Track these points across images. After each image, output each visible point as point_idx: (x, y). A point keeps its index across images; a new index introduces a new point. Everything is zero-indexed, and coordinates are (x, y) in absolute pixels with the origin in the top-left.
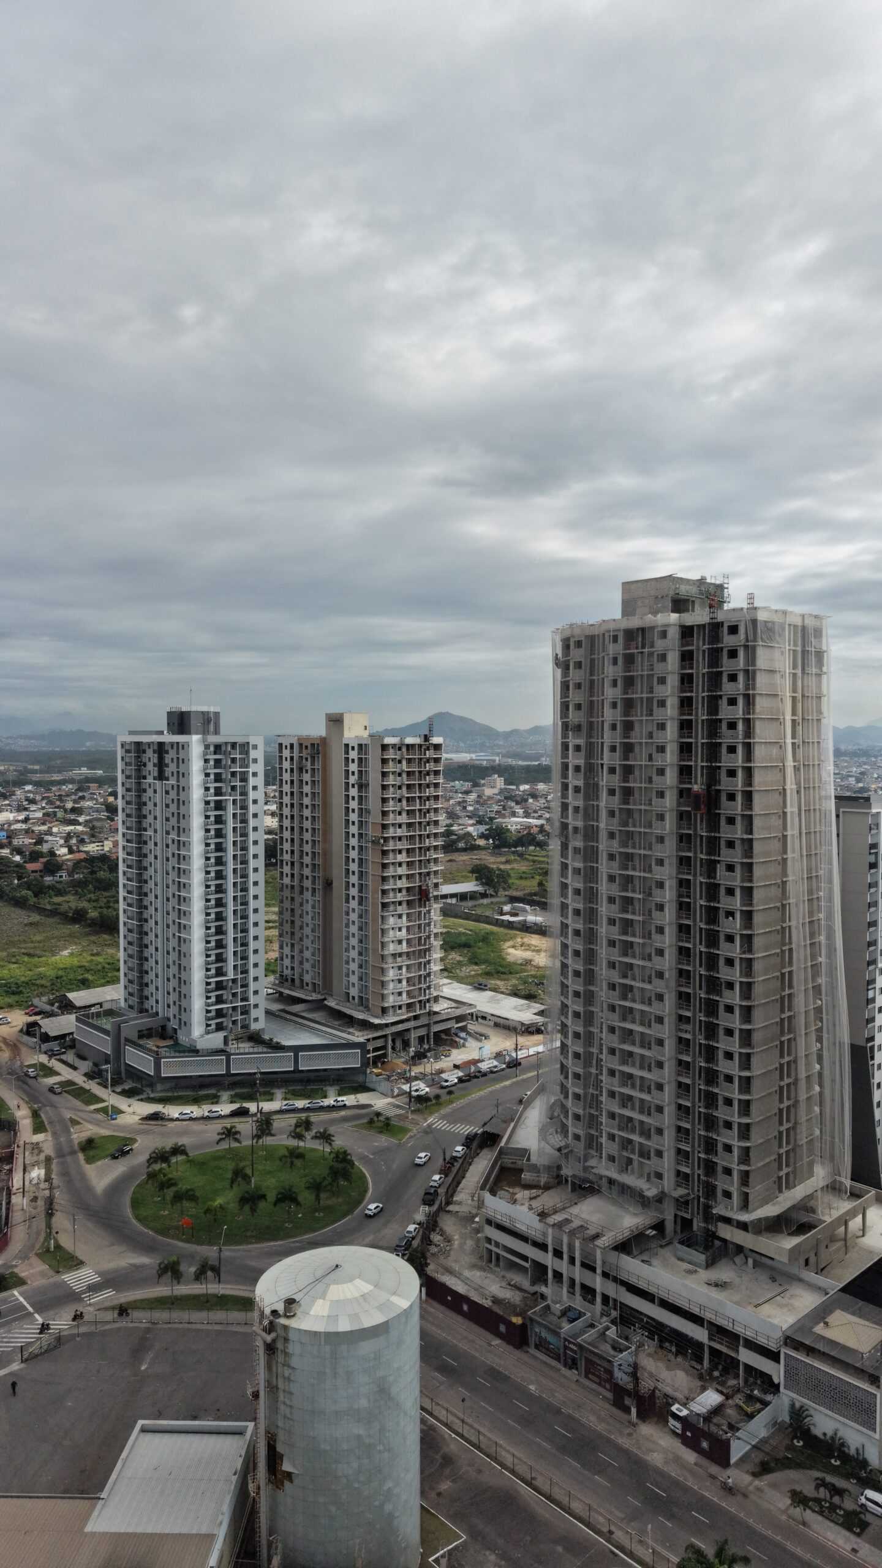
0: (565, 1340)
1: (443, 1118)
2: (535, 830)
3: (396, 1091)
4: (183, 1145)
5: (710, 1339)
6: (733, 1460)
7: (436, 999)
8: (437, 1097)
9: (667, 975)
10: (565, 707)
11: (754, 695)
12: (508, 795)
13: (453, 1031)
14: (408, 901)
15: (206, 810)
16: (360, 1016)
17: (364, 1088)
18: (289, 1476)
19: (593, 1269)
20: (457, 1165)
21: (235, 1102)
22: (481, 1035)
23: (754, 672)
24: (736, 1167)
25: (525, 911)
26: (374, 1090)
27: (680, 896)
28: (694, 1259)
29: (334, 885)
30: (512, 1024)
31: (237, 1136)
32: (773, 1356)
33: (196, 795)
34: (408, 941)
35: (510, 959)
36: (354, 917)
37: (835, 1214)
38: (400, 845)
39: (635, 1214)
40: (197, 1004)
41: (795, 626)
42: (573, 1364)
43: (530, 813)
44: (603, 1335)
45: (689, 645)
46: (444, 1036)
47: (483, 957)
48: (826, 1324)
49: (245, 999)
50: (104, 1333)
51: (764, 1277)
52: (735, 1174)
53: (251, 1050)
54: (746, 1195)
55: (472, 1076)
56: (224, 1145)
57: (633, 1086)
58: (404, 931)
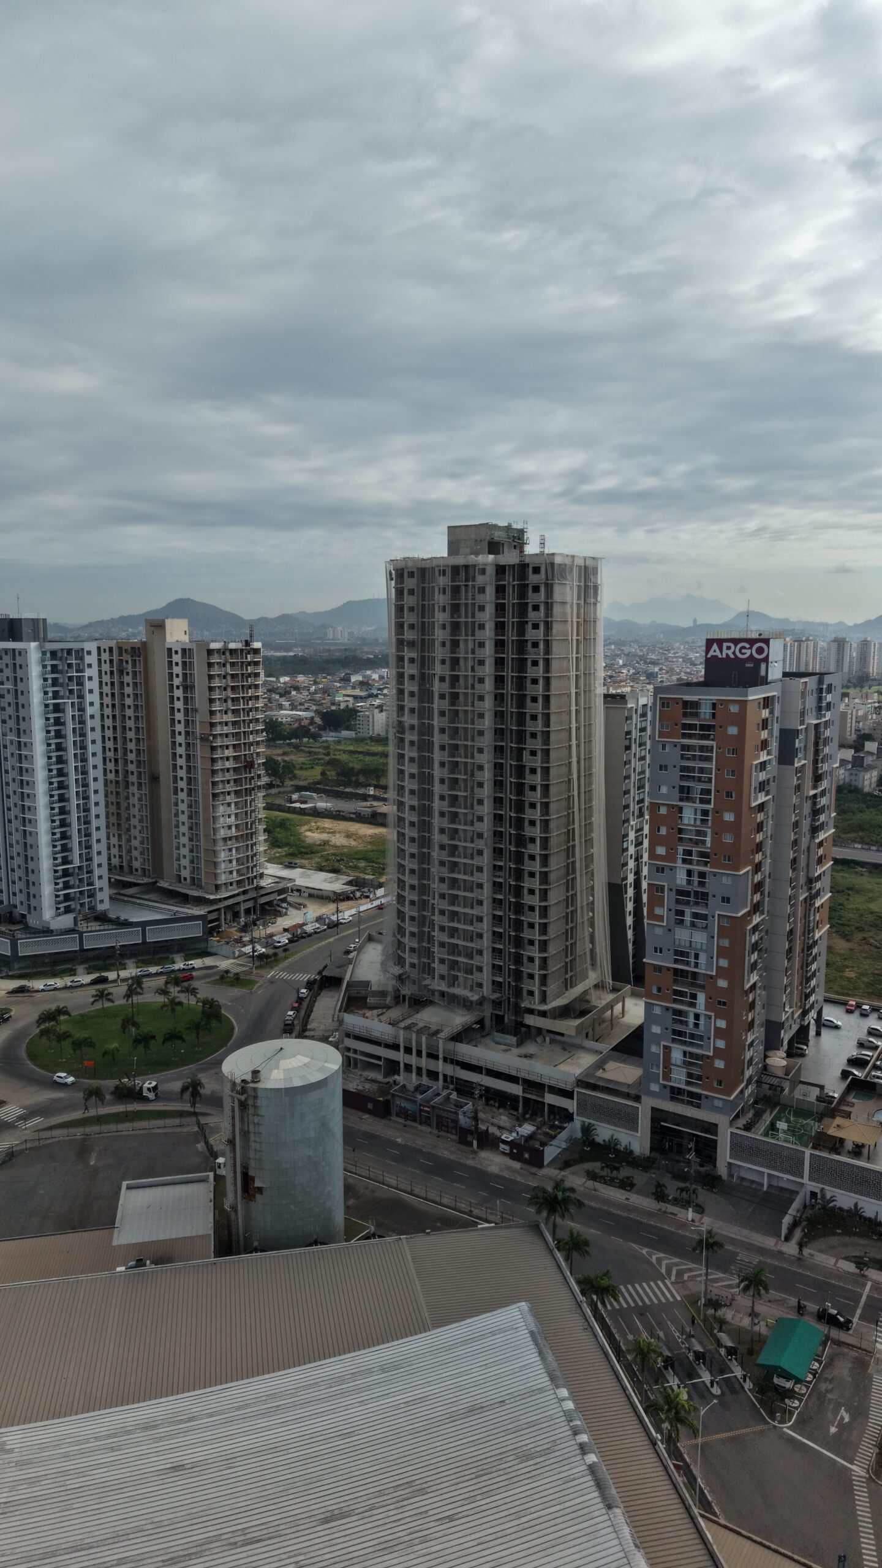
0: (421, 1105)
1: (283, 970)
2: (305, 722)
3: (237, 954)
4: (65, 1007)
5: (524, 1092)
6: (545, 1164)
7: (262, 875)
8: (275, 954)
9: (485, 836)
10: (400, 627)
11: (552, 622)
12: (270, 687)
13: (275, 902)
14: (235, 791)
15: (46, 713)
16: (195, 893)
17: (205, 953)
18: (260, 1190)
19: (436, 1057)
20: (305, 1004)
21: (91, 973)
22: (300, 904)
23: (552, 603)
24: (537, 972)
25: (312, 798)
26: (215, 954)
27: (495, 776)
28: (508, 1041)
29: (162, 778)
30: (325, 894)
31: (110, 997)
32: (568, 1094)
33: (36, 698)
34: (237, 826)
35: (309, 841)
36: (183, 807)
37: (604, 1002)
38: (227, 742)
39: (463, 1015)
40: (47, 890)
41: (580, 567)
42: (426, 1122)
43: (296, 706)
44: (448, 1098)
45: (502, 580)
46: (267, 908)
47: (284, 840)
48: (604, 1069)
49: (90, 884)
50: (46, 1146)
51: (557, 1048)
52: (537, 977)
53: (98, 928)
54: (545, 992)
55: (298, 936)
56: (98, 1006)
57: (459, 921)
58: (233, 817)
